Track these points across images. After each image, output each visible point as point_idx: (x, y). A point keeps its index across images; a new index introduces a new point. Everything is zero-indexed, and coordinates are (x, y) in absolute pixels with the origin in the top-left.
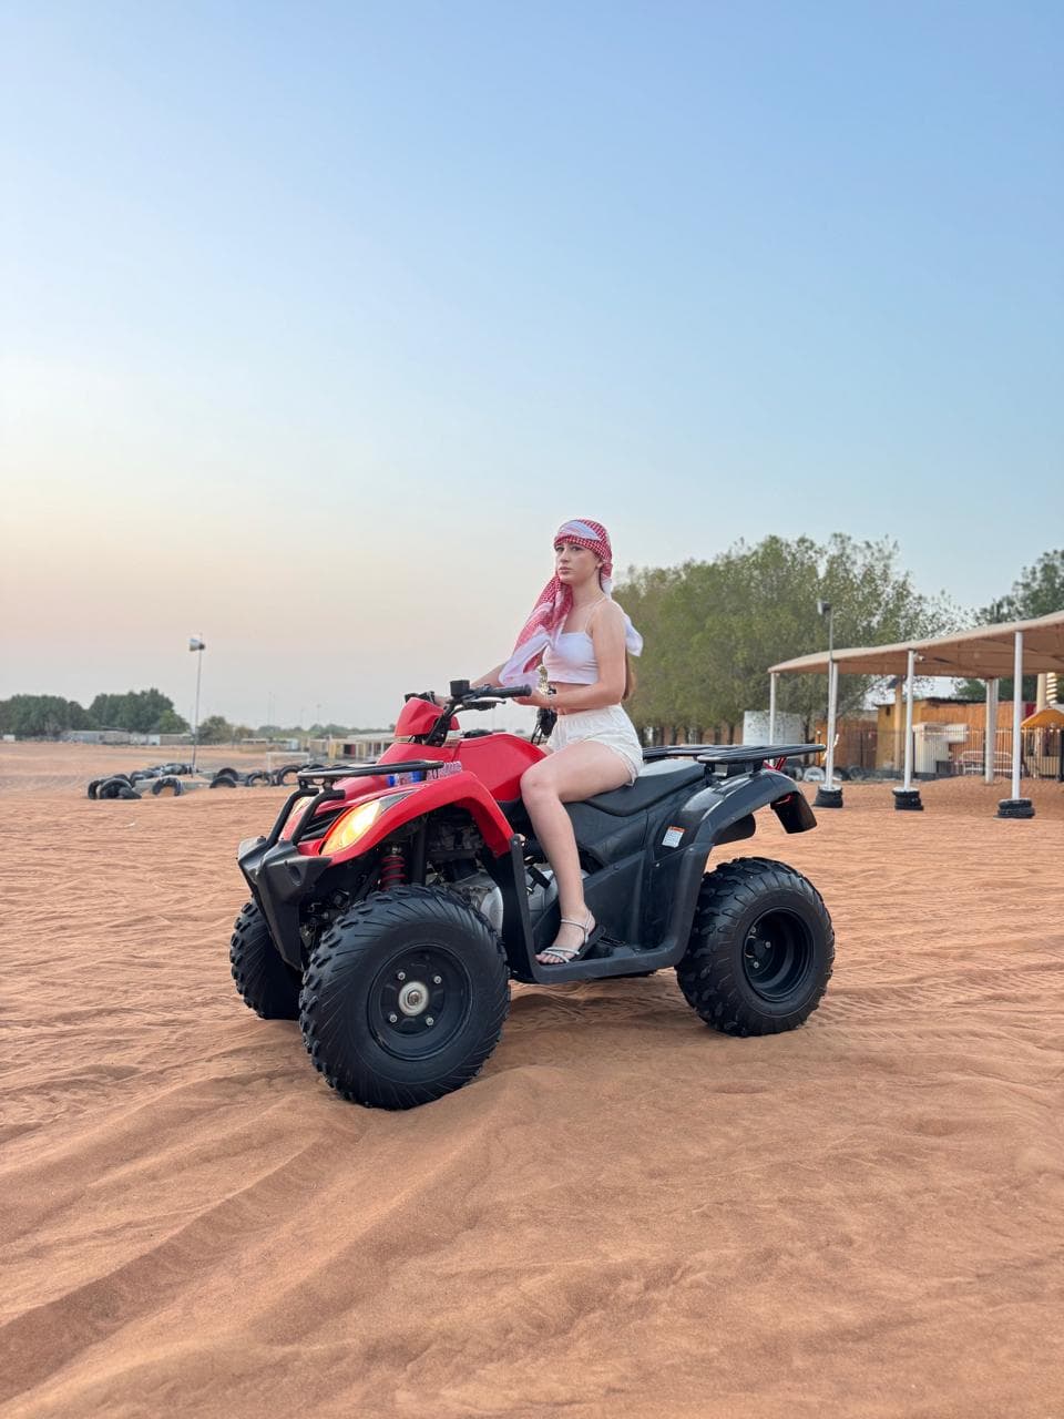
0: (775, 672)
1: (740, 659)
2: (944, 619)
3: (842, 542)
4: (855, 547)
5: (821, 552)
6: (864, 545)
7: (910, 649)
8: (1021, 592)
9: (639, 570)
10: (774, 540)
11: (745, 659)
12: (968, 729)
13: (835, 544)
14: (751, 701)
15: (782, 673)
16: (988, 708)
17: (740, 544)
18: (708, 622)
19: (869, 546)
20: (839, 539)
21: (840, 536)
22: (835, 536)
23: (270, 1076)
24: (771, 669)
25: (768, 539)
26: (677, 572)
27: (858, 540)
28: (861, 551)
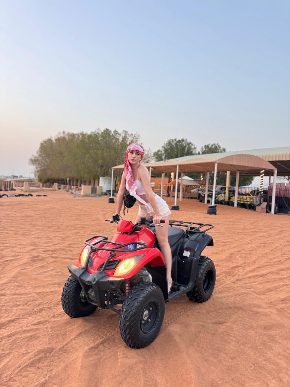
0: (113, 169)
1: (100, 163)
2: (150, 155)
3: (126, 133)
4: (129, 135)
5: (120, 135)
6: (131, 135)
7: (150, 167)
8: (163, 149)
9: (67, 133)
10: (107, 130)
11: (101, 163)
12: (155, 184)
13: (124, 133)
14: (102, 174)
15: (115, 169)
16: (162, 179)
17: (98, 130)
18: (91, 151)
19: (132, 135)
20: (125, 132)
21: (125, 131)
22: (124, 131)
23: (102, 343)
24: (113, 168)
25: (106, 129)
26: (78, 135)
27: (130, 133)
28: (130, 136)
